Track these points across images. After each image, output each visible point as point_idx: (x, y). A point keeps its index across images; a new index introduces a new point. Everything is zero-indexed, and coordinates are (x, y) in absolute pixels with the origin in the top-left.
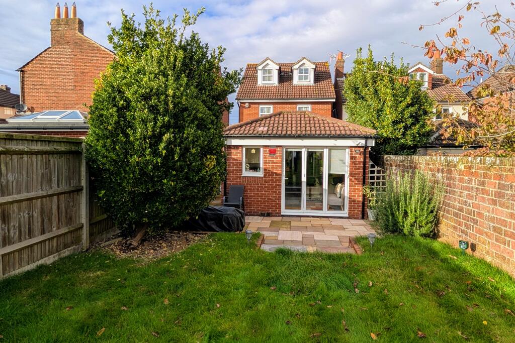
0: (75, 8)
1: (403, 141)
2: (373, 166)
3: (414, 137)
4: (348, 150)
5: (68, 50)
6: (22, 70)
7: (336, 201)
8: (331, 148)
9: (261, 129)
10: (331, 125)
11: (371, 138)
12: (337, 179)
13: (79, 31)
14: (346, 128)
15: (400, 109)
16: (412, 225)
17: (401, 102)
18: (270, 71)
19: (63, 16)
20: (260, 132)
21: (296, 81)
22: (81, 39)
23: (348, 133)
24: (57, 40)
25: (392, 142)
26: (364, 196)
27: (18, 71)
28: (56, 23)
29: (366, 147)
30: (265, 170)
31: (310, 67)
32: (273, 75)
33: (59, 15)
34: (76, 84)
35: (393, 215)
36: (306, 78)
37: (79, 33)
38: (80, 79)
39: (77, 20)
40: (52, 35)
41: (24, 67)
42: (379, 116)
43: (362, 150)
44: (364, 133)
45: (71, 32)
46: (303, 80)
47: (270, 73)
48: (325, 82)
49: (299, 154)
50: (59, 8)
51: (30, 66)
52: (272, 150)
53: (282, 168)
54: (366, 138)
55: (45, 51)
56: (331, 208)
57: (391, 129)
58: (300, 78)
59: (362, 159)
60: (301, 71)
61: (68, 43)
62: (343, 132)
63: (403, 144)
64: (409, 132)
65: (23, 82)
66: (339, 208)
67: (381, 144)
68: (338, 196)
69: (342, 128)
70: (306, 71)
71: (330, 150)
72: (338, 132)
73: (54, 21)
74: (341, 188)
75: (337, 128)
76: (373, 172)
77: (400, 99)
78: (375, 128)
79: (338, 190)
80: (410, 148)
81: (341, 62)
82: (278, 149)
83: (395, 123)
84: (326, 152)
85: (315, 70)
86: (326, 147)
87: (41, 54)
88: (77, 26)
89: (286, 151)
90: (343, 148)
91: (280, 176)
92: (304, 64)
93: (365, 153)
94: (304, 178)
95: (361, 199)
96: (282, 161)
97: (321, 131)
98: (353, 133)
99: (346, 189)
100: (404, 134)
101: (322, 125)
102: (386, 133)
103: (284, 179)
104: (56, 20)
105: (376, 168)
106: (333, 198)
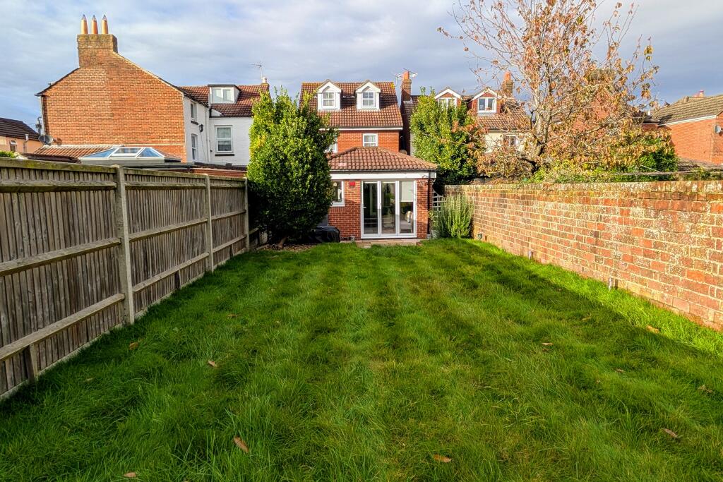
0: (106, 22)
1: (460, 172)
2: (435, 195)
3: (469, 169)
4: (415, 182)
5: (102, 73)
6: (43, 95)
7: (406, 224)
8: (401, 181)
9: (341, 164)
10: (401, 160)
11: (433, 171)
12: (407, 207)
13: (114, 51)
14: (414, 163)
15: (457, 146)
16: (456, 231)
17: (458, 140)
18: (331, 95)
19: (91, 31)
20: (341, 168)
21: (360, 106)
22: (117, 60)
23: (415, 167)
24: (87, 60)
25: (452, 173)
26: (429, 219)
27: (38, 95)
28: (84, 40)
29: (430, 179)
30: (346, 200)
31: (376, 91)
32: (334, 99)
33: (86, 30)
34: (114, 112)
35: (444, 225)
36: (371, 102)
37: (114, 53)
38: (118, 107)
39: (111, 38)
40: (80, 54)
41: (45, 91)
42: (441, 151)
43: (426, 181)
44: (427, 167)
45: (105, 52)
46: (367, 104)
47: (331, 97)
48: (391, 108)
49: (374, 186)
50: (85, 22)
51: (53, 90)
52: (352, 183)
53: (361, 198)
54: (430, 171)
55: (73, 72)
56: (403, 231)
57: (450, 162)
58: (365, 103)
59: (426, 189)
60: (365, 95)
61: (101, 64)
62: (411, 167)
63: (460, 175)
64: (465, 165)
65: (45, 109)
66: (408, 231)
67: (443, 176)
68: (408, 221)
69: (410, 163)
70: (371, 95)
71: (400, 182)
72: (407, 167)
73: (81, 38)
74: (411, 214)
75: (406, 163)
76: (435, 199)
77: (457, 137)
78: (437, 162)
79: (408, 216)
80: (466, 178)
81: (407, 83)
82: (357, 182)
83: (453, 158)
84: (397, 183)
85: (380, 94)
86: (397, 179)
87: (67, 76)
88: (111, 44)
89: (364, 184)
90: (411, 180)
91: (359, 205)
92: (368, 87)
93: (429, 184)
94: (379, 207)
95: (426, 222)
96: (361, 192)
97: (392, 165)
98: (419, 167)
99: (414, 215)
100: (461, 168)
101: (393, 160)
102: (446, 166)
103: (362, 207)
104: (84, 36)
105: (438, 196)
106: (404, 223)
